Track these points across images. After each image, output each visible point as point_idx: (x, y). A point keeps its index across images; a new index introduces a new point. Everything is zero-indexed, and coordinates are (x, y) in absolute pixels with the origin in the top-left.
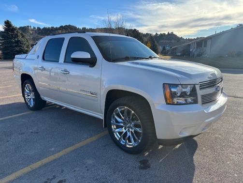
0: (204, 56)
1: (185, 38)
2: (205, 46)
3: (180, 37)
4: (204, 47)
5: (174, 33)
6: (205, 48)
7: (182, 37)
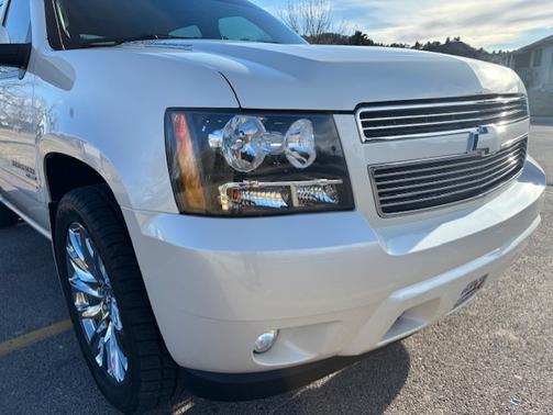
0: (536, 88)
1: (490, 51)
2: (538, 63)
3: (478, 48)
4: (534, 65)
5: (462, 40)
6: (536, 68)
7: (481, 49)
